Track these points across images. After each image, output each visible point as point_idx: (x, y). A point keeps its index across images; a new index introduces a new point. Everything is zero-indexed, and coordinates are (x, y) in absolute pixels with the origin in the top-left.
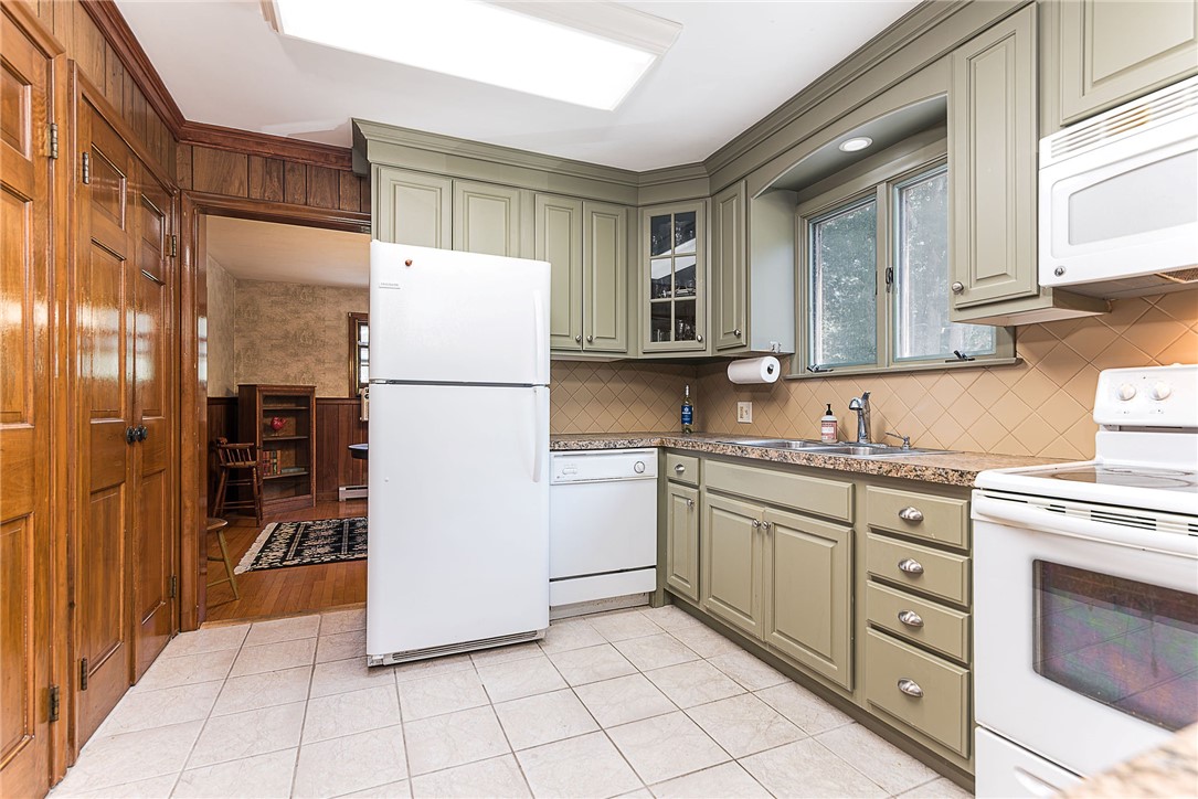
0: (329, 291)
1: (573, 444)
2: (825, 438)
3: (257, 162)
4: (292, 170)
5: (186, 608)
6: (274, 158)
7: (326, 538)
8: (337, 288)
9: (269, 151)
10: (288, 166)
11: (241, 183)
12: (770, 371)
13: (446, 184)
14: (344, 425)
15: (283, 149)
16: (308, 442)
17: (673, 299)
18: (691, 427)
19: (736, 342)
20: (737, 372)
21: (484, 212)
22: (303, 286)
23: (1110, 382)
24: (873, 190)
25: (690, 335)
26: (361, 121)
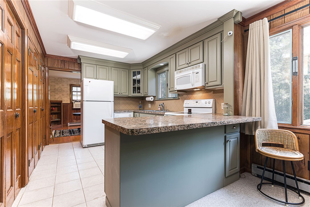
0: (65, 79)
1: (118, 111)
2: (159, 110)
3: (59, 61)
4: (66, 62)
5: (47, 141)
6: (62, 60)
7: (68, 132)
8: (67, 78)
9: (61, 59)
10: (65, 62)
11: (57, 65)
12: (152, 99)
13: (95, 66)
14: (69, 109)
15: (64, 59)
16: (61, 113)
17: (137, 86)
18: (141, 109)
19: (146, 94)
20: (147, 99)
21: (102, 71)
22: (59, 78)
23: (186, 101)
24: (165, 72)
25: (139, 92)
26: (80, 56)
